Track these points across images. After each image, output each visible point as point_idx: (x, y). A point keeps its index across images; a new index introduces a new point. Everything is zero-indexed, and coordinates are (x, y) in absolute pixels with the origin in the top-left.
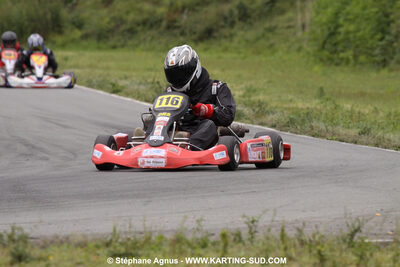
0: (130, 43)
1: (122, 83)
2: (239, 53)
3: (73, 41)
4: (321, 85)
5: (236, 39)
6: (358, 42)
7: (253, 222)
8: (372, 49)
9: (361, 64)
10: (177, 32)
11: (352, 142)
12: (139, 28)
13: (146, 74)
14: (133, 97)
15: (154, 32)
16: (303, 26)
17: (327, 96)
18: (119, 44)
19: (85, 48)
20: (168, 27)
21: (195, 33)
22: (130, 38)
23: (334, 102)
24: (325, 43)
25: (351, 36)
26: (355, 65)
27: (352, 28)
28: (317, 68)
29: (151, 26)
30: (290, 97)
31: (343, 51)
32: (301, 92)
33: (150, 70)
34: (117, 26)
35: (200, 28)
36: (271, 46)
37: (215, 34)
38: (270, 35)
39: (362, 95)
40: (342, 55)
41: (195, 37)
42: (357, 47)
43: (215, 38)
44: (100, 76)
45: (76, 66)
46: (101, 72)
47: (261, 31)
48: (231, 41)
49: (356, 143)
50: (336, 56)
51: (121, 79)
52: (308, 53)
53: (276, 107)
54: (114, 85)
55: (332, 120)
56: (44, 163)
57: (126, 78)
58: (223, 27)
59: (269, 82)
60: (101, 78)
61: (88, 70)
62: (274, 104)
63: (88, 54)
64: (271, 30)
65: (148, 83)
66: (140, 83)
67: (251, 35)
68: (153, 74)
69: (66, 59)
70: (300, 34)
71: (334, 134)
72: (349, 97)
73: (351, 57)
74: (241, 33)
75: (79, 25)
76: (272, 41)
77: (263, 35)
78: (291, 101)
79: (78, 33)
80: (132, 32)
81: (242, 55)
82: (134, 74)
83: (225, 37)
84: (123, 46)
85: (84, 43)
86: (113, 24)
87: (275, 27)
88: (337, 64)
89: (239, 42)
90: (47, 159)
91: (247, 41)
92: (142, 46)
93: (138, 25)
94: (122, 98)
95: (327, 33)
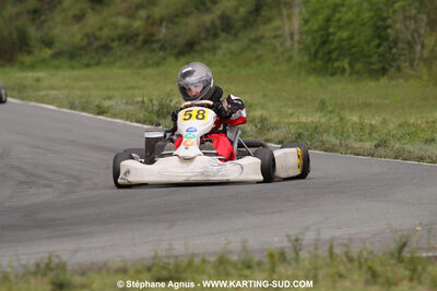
0: (105, 60)
1: (107, 103)
2: (224, 67)
3: (43, 61)
4: (322, 97)
5: (220, 52)
6: (354, 50)
7: (297, 240)
8: (369, 57)
9: (358, 73)
10: (155, 46)
11: (368, 155)
12: (115, 44)
13: (129, 92)
14: (121, 118)
15: (130, 48)
16: (292, 35)
17: (330, 108)
18: (92, 62)
19: (57, 68)
20: (145, 42)
21: (175, 47)
22: (105, 55)
23: (339, 114)
24: (316, 52)
25: (345, 43)
26: (351, 74)
27: (345, 34)
28: (311, 79)
29: (127, 41)
30: (291, 111)
31: (337, 60)
32: (300, 106)
33: (132, 88)
34: (90, 43)
35: (181, 41)
36: (259, 57)
37: (197, 47)
38: (256, 46)
39: (367, 105)
40: (336, 64)
41: (175, 51)
42: (352, 54)
43: (196, 51)
44: (81, 97)
45: (52, 88)
46: (80, 93)
47: (245, 42)
48: (215, 54)
49: (373, 156)
50: (330, 65)
51: (105, 99)
52: (300, 64)
53: (279, 123)
54: (98, 106)
55: (342, 134)
56: (48, 190)
57: (110, 98)
58: (205, 39)
59: (265, 96)
60: (84, 100)
61: (65, 92)
62: (275, 120)
63: (60, 73)
64: (257, 40)
65: (137, 103)
66: (127, 103)
67: (235, 46)
68: (137, 92)
69: (38, 80)
70: (288, 43)
71: (347, 148)
72: (352, 108)
73: (347, 66)
74: (224, 45)
75: (49, 44)
76: (259, 52)
77: (249, 46)
78: (292, 115)
79: (48, 52)
80: (106, 48)
81: (227, 69)
82: (116, 93)
83: (208, 50)
84: (98, 64)
85: (56, 62)
86: (85, 42)
87: (262, 37)
88: (333, 75)
89: (224, 55)
90: (51, 186)
91: (231, 53)
92: (118, 64)
93: (113, 40)
94: (109, 119)
95: (318, 41)
